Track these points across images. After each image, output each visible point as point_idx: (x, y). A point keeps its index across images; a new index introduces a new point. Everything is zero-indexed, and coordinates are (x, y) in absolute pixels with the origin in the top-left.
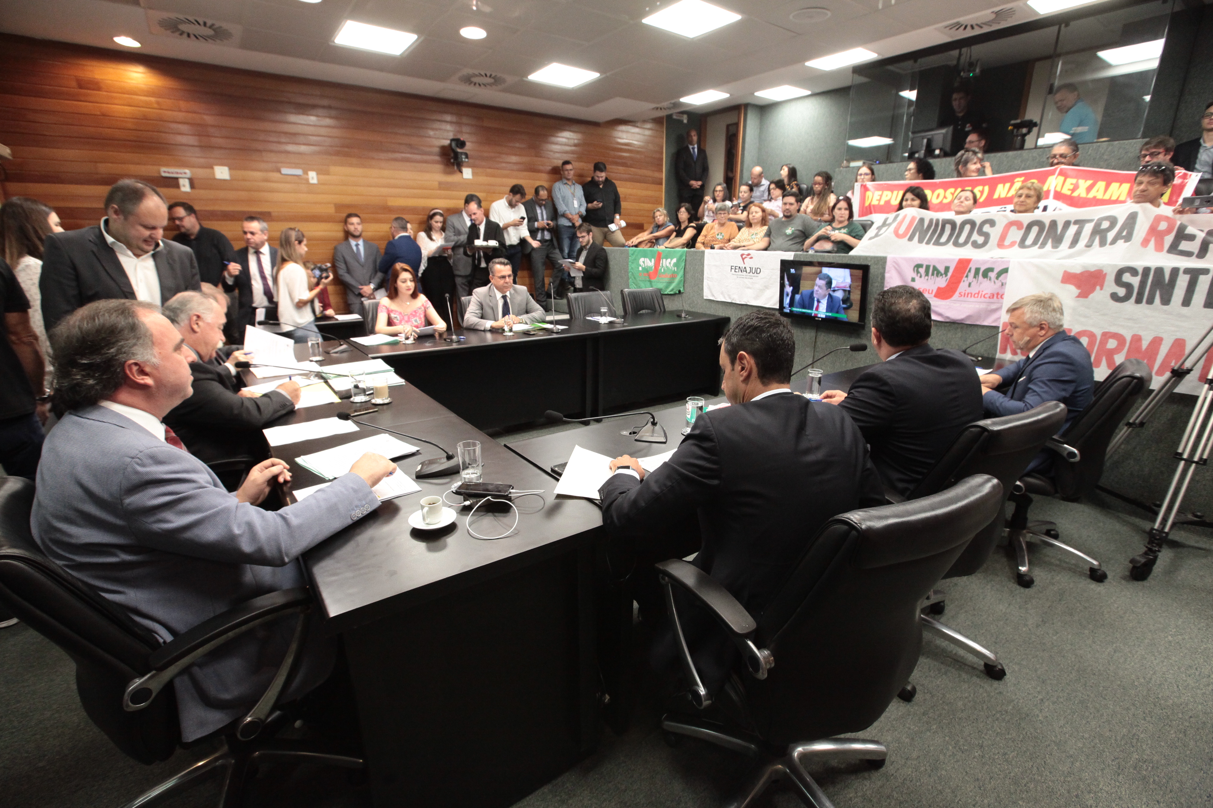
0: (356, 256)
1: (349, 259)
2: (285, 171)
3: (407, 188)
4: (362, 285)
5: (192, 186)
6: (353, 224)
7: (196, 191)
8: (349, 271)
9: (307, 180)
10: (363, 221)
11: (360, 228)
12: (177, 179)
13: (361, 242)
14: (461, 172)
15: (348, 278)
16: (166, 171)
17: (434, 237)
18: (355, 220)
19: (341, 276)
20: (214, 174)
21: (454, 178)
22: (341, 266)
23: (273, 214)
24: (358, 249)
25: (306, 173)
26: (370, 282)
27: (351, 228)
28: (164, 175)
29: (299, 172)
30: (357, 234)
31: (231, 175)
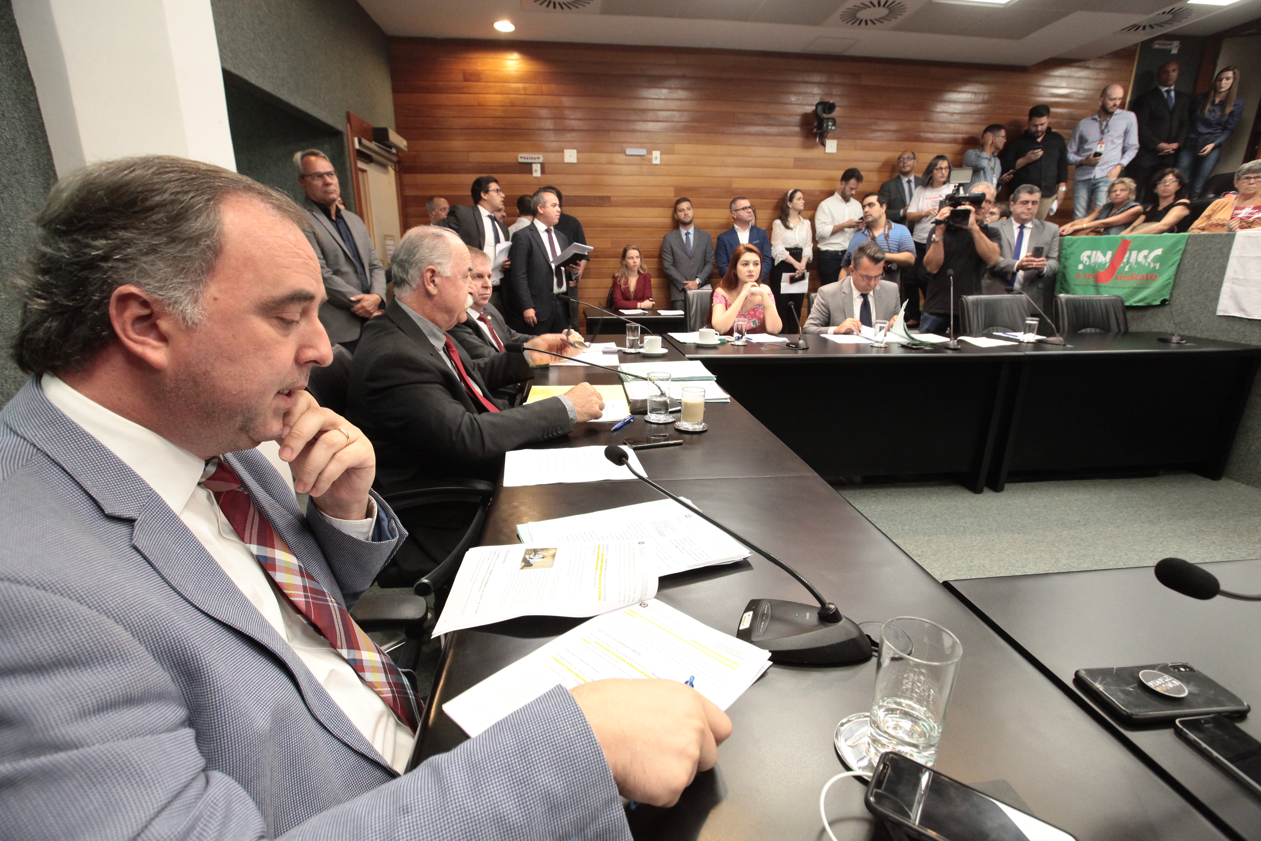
0: (684, 247)
1: (677, 249)
2: (629, 151)
3: (757, 167)
4: (687, 280)
5: (543, 172)
6: (683, 210)
7: (545, 176)
8: (675, 264)
9: (650, 160)
10: (693, 206)
11: (690, 213)
12: (531, 164)
13: (691, 230)
14: (824, 145)
15: (673, 272)
16: (523, 157)
17: (791, 225)
18: (685, 205)
19: (667, 269)
20: (563, 158)
21: (814, 153)
22: (668, 258)
23: (613, 199)
24: (687, 238)
25: (650, 153)
26: (697, 277)
27: (681, 215)
28: (520, 160)
29: (643, 152)
30: (687, 220)
31: (578, 159)
